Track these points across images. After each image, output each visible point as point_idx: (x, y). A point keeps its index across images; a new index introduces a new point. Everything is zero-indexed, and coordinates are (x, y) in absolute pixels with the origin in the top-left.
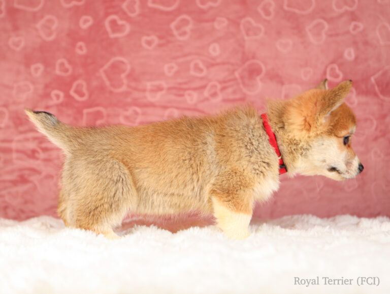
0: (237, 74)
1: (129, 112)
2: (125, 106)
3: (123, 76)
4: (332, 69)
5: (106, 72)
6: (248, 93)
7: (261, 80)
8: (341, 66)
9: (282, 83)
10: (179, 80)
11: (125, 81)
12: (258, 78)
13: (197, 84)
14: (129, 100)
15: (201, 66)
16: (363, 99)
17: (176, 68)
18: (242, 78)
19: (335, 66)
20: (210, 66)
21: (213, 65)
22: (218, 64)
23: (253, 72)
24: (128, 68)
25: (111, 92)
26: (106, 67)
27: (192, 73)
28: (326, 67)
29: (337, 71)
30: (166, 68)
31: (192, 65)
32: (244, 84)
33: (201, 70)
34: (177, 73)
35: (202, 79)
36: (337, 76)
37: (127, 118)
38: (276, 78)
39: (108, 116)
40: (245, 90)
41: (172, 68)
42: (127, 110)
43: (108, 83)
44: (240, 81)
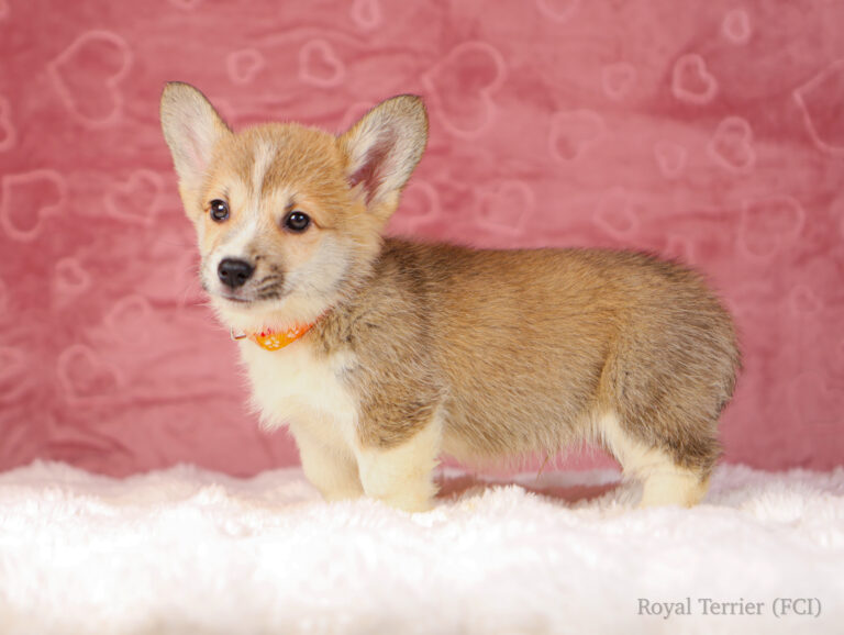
0: (427, 83)
1: (130, 186)
2: (118, 168)
3: (112, 82)
4: (689, 69)
5: (62, 70)
6: (458, 133)
7: (494, 97)
8: (711, 58)
9: (552, 107)
10: (269, 97)
11: (118, 99)
12: (485, 93)
13: (320, 107)
14: (130, 151)
15: (330, 57)
16: (771, 151)
17: (259, 64)
18: (441, 91)
19: (698, 60)
20: (354, 57)
21: (362, 55)
22: (375, 53)
23: (473, 75)
24: (127, 60)
25: (79, 129)
26: (64, 57)
27: (305, 76)
28: (672, 63)
29: (703, 74)
30: (232, 60)
31: (304, 56)
32: (447, 109)
33: (329, 70)
34: (263, 77)
35: (331, 92)
36: (701, 88)
37: (123, 200)
38: (535, 92)
39: (73, 194)
40: (449, 126)
41: (248, 61)
42: (124, 180)
43: (69, 103)
44: (435, 100)
